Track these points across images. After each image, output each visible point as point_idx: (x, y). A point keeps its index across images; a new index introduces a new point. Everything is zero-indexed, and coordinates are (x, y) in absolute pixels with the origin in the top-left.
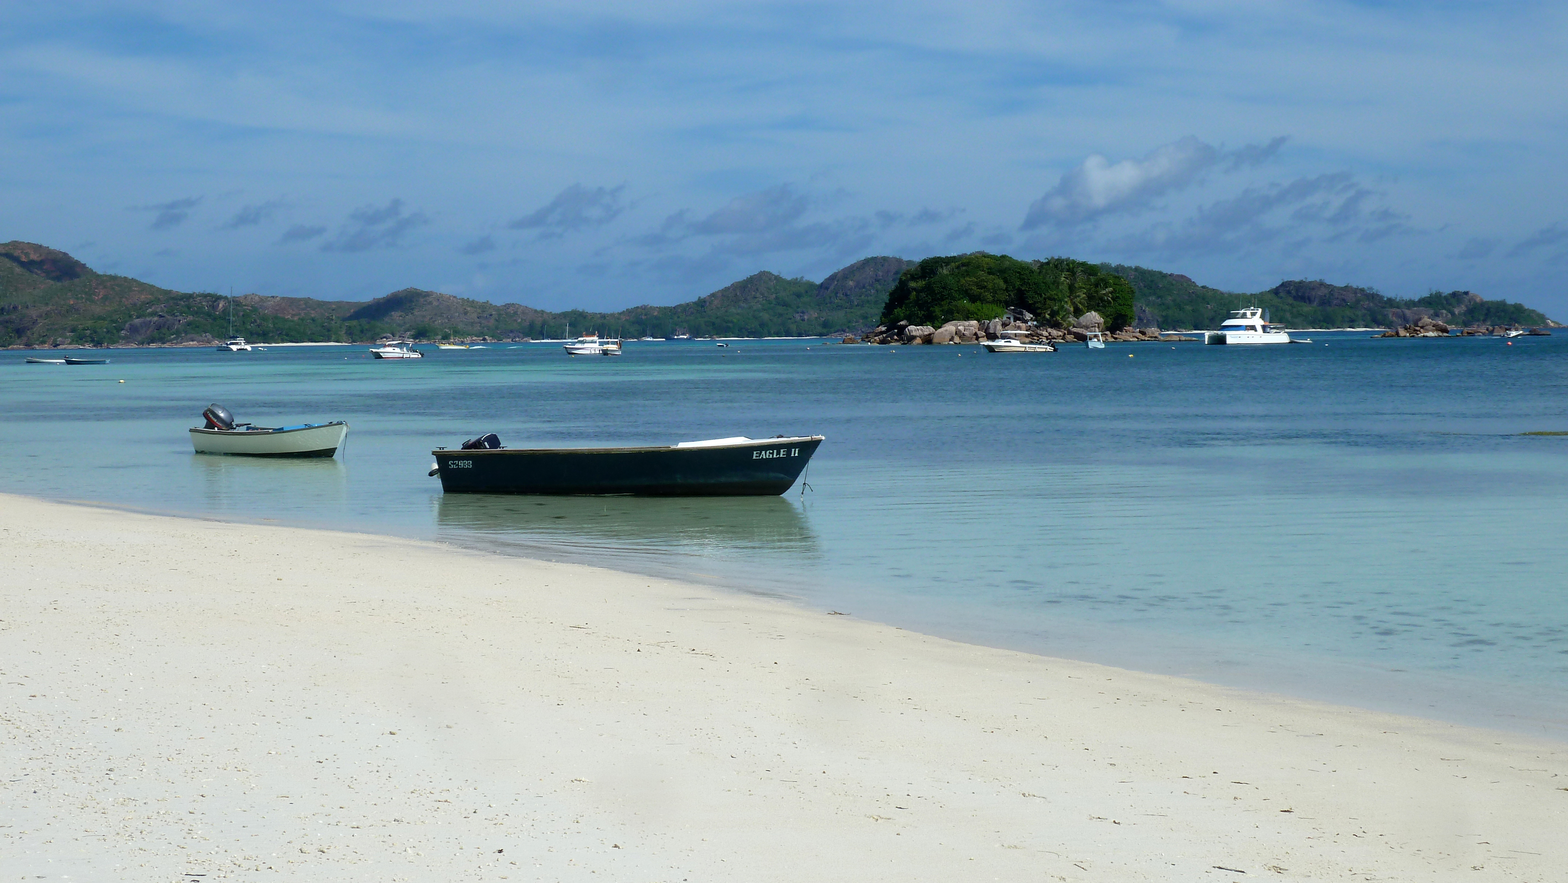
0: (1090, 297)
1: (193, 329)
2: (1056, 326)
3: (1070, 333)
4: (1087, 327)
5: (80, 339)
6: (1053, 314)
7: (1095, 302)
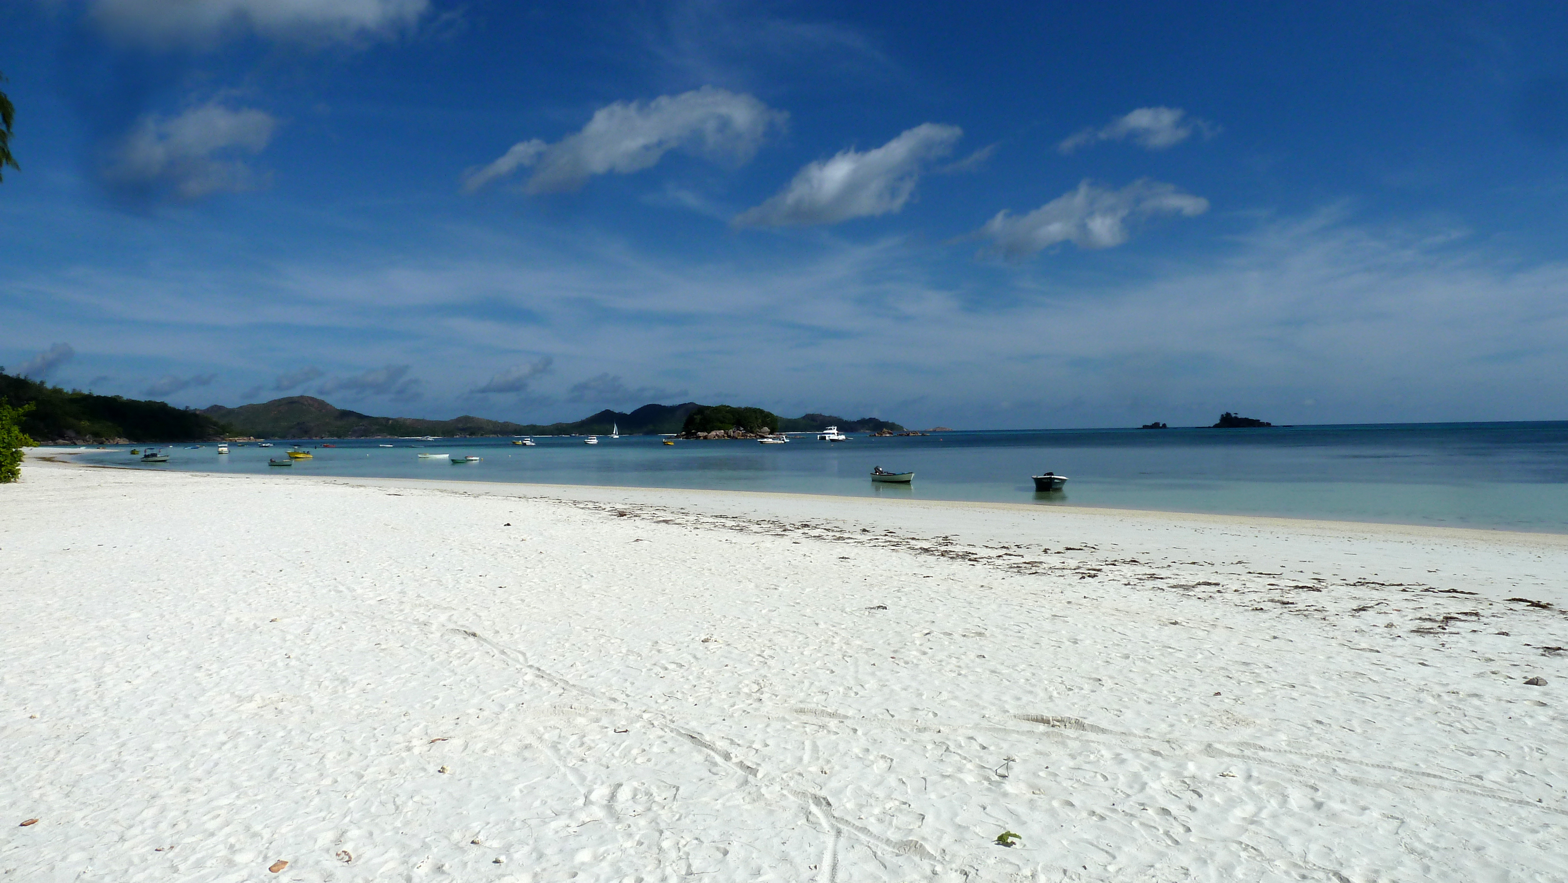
0: (763, 421)
1: (379, 432)
2: (752, 432)
3: (758, 435)
4: (764, 433)
5: (332, 435)
6: (751, 428)
7: (765, 424)
